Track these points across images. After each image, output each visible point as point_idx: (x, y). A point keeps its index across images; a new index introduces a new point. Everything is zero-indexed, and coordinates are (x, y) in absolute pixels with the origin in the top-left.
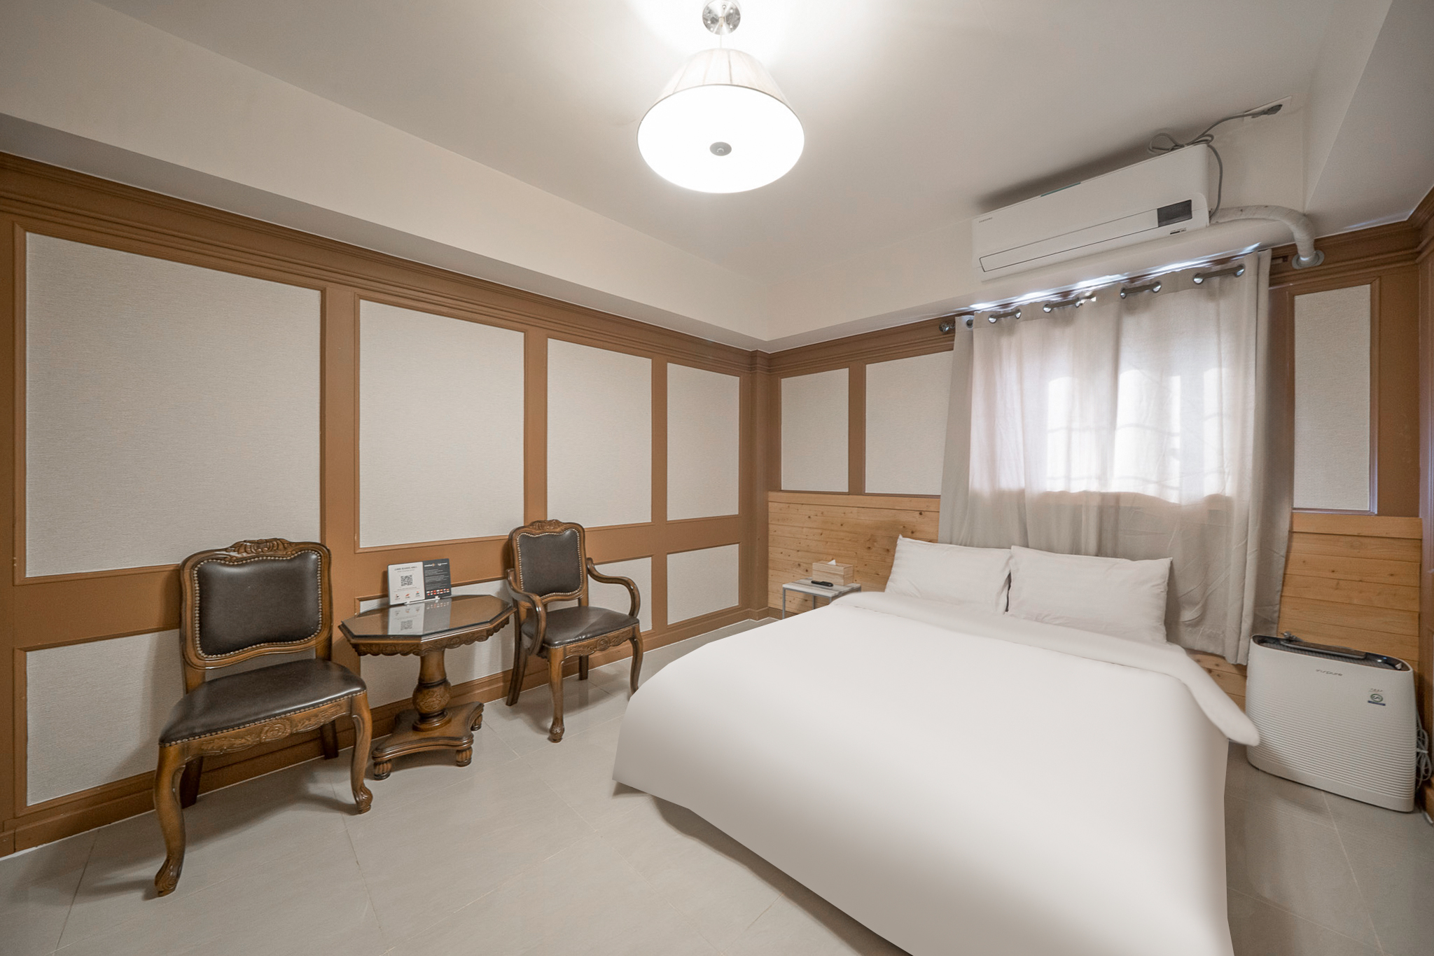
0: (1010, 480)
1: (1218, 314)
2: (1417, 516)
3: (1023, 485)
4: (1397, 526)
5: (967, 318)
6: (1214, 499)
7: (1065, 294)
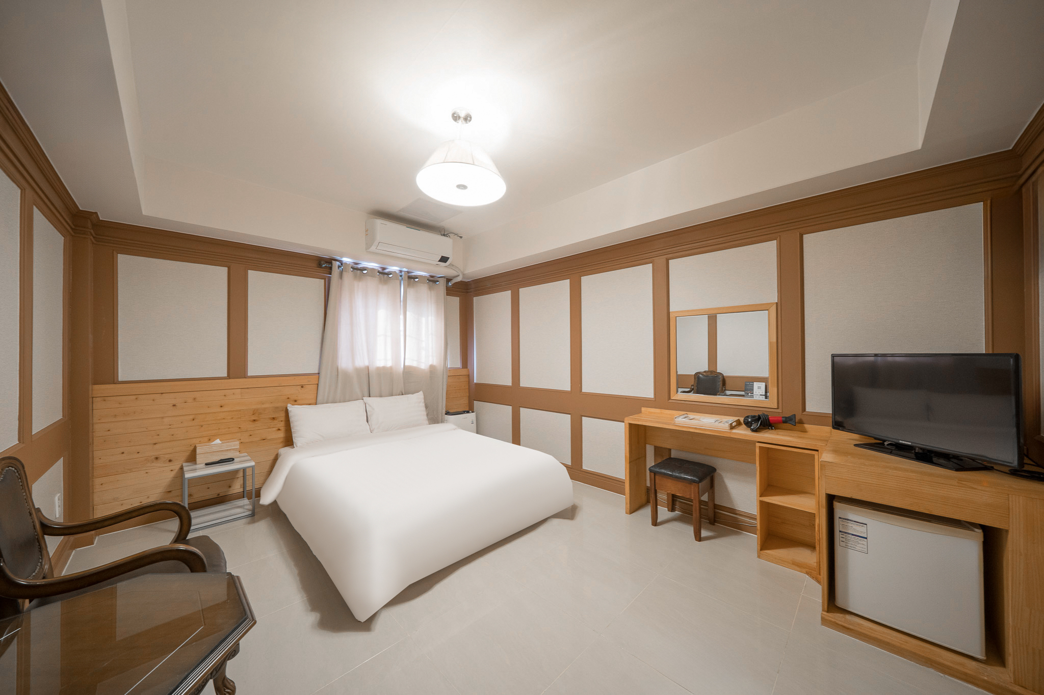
0: (362, 361)
1: (431, 296)
2: (467, 368)
3: (367, 364)
4: (464, 372)
5: (338, 263)
6: (432, 367)
7: (384, 269)
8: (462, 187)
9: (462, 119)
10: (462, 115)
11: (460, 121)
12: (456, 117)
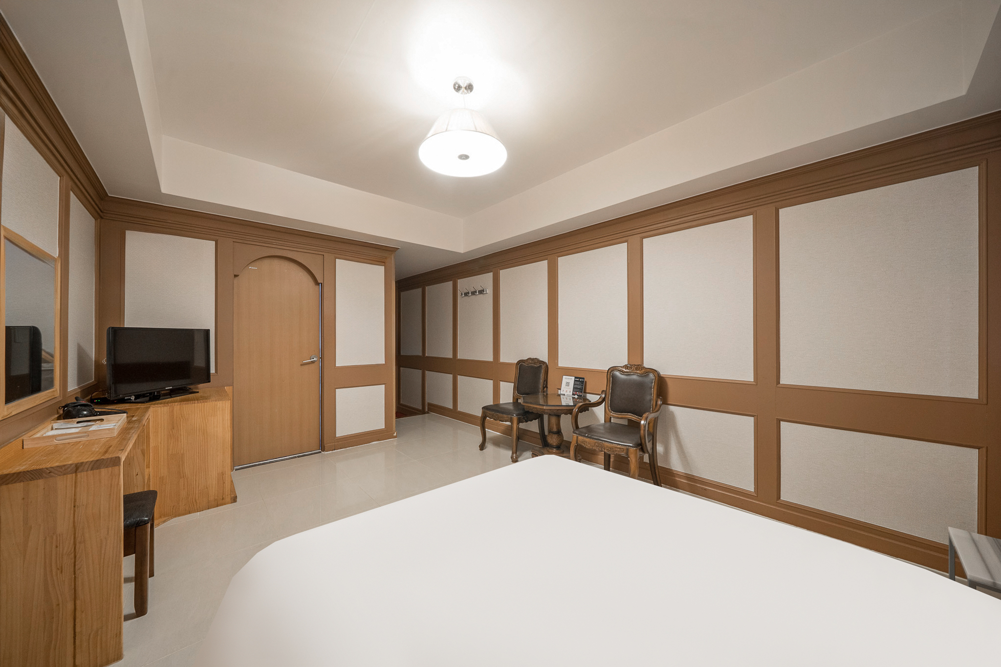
8: (464, 157)
9: (463, 89)
10: (463, 84)
11: (461, 91)
12: (458, 88)
